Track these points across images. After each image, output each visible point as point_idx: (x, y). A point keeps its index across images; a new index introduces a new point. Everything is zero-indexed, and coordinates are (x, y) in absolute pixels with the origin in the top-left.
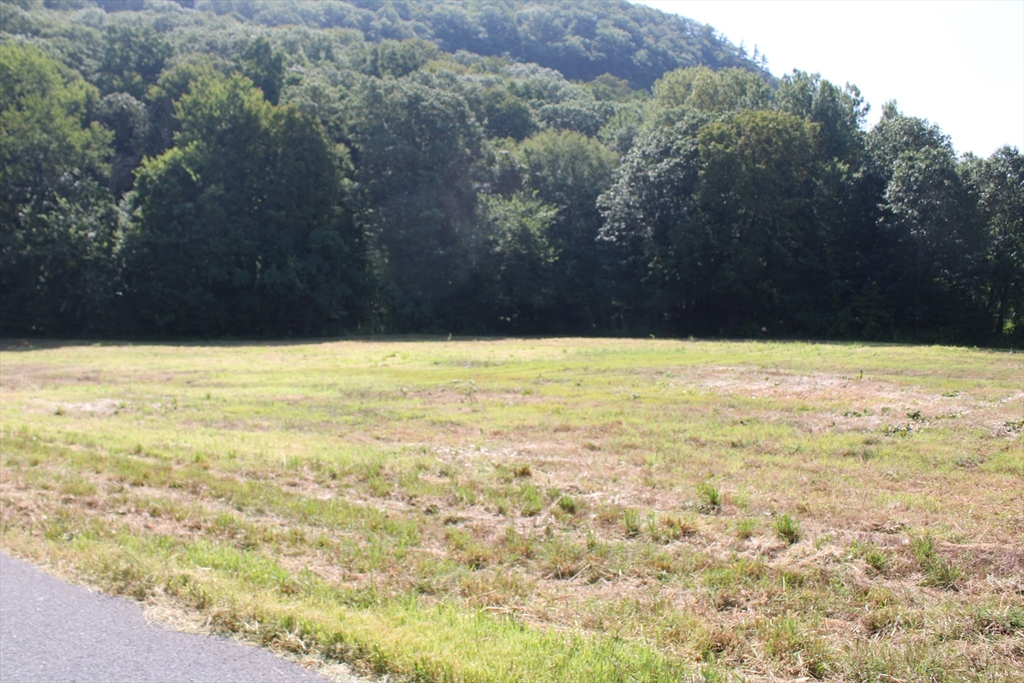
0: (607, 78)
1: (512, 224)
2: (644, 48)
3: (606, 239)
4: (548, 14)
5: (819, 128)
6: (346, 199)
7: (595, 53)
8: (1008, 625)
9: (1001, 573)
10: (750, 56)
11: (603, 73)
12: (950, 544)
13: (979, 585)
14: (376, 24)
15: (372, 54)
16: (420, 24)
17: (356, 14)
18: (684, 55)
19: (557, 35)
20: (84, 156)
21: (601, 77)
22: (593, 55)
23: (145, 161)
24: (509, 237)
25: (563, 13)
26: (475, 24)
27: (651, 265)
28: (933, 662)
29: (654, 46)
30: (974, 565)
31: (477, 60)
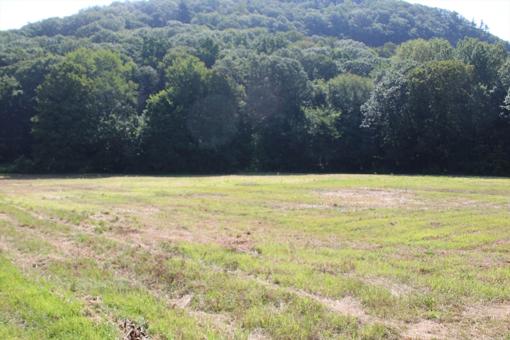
1: (318, 120)
2: (415, 27)
3: (364, 126)
4: (364, 13)
5: (473, 68)
6: (241, 110)
7: (388, 31)
10: (478, 26)
11: (388, 42)
14: (276, 24)
15: (263, 41)
16: (298, 22)
17: (266, 20)
18: (438, 29)
19: (369, 23)
20: (125, 95)
21: (387, 43)
22: (387, 33)
23: (151, 96)
24: (315, 126)
25: (372, 12)
26: (326, 21)
27: (385, 139)
29: (421, 26)
31: (322, 39)
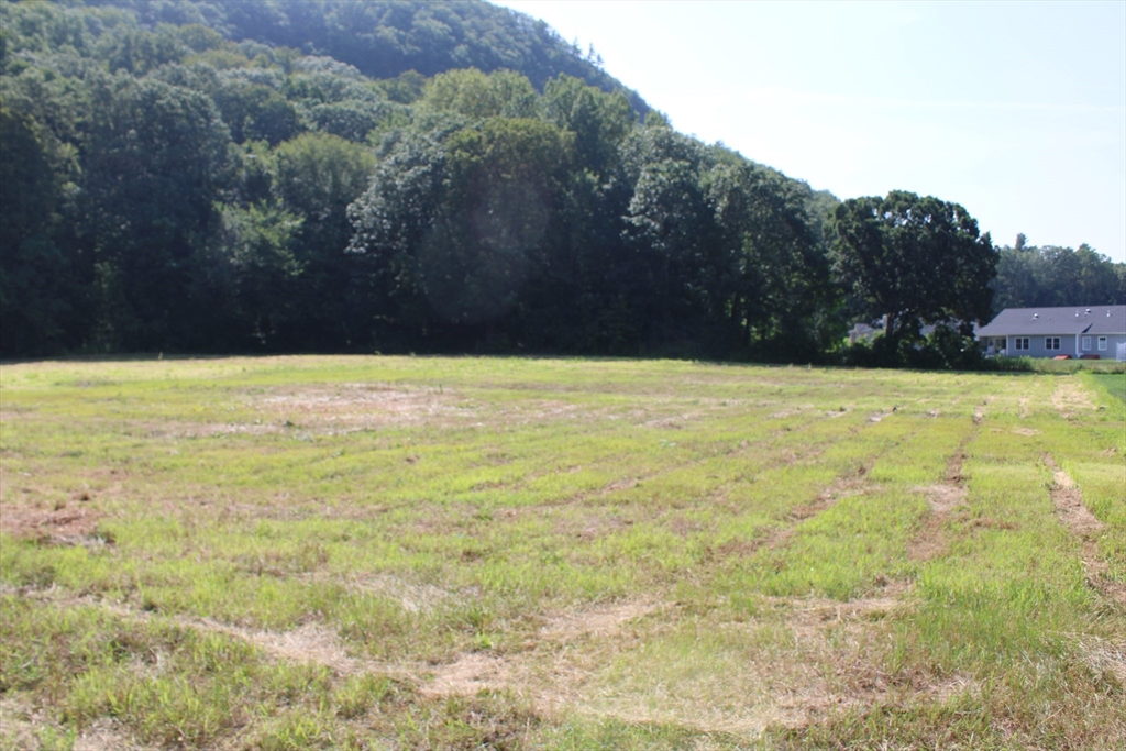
1: (252, 234)
2: (464, 43)
3: (355, 250)
5: (573, 139)
6: (67, 205)
7: (410, 47)
10: (584, 56)
11: (408, 69)
16: (211, 6)
18: (509, 52)
19: (370, 25)
21: (406, 73)
22: (407, 49)
24: (247, 248)
26: (276, 10)
27: (397, 278)
29: (475, 42)
31: (265, 51)
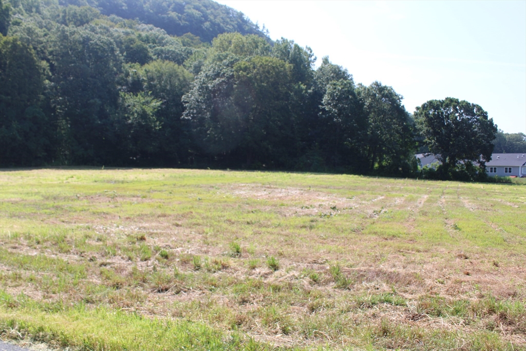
0: (189, 35)
1: (138, 108)
2: (209, 21)
3: (186, 118)
5: (292, 67)
6: (46, 91)
7: (184, 22)
8: (371, 304)
9: (369, 280)
10: (261, 29)
11: (187, 32)
12: (347, 268)
13: (359, 286)
15: (63, 12)
18: (228, 26)
19: (164, 11)
21: (186, 34)
22: (182, 23)
24: (136, 115)
26: (121, 1)
27: (208, 132)
28: (338, 323)
29: (213, 21)
30: (358, 278)
31: (121, 20)
